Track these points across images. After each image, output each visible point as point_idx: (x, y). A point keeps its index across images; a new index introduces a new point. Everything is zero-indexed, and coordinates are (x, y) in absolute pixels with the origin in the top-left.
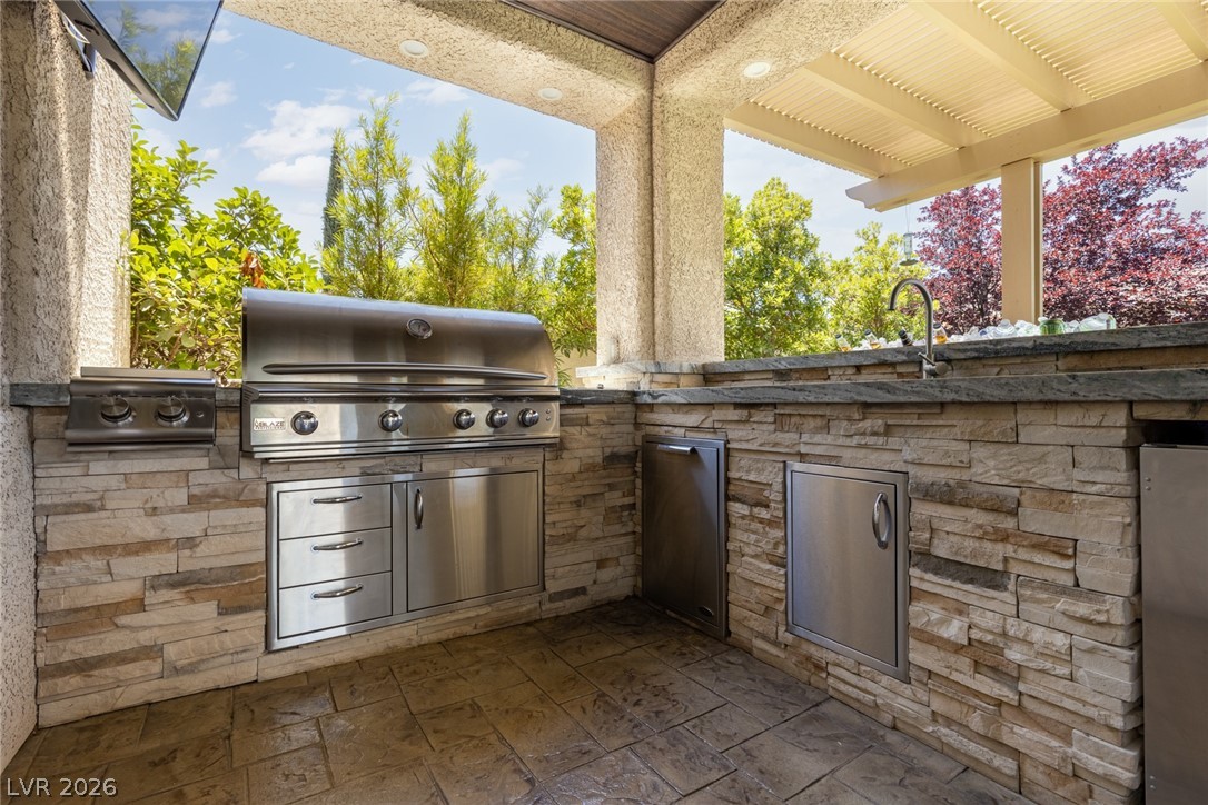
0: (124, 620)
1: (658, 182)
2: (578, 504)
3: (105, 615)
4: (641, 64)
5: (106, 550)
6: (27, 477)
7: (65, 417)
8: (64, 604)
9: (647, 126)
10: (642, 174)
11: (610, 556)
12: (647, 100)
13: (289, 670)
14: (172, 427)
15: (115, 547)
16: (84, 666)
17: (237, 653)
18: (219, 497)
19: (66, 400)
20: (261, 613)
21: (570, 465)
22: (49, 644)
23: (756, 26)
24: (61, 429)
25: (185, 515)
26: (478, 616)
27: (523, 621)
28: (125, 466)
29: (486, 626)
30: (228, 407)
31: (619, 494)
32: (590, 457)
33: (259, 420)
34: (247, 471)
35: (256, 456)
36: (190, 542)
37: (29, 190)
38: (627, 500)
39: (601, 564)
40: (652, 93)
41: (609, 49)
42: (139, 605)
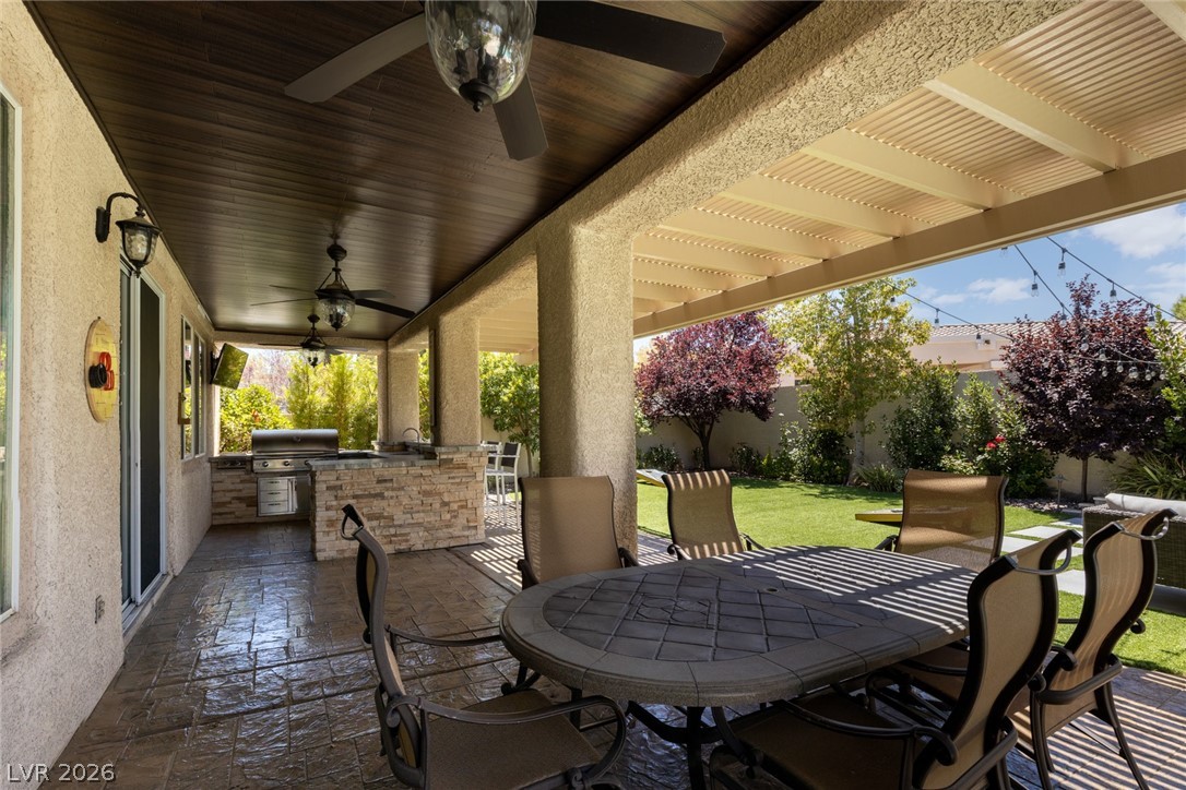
0: (228, 506)
3: (225, 504)
4: (382, 342)
5: (224, 491)
8: (217, 502)
16: (220, 514)
17: (250, 515)
18: (247, 481)
19: (214, 462)
20: (255, 508)
22: (214, 509)
24: (215, 466)
25: (239, 484)
30: (248, 462)
34: (253, 475)
35: (254, 472)
36: (240, 490)
40: (387, 351)
42: (230, 503)
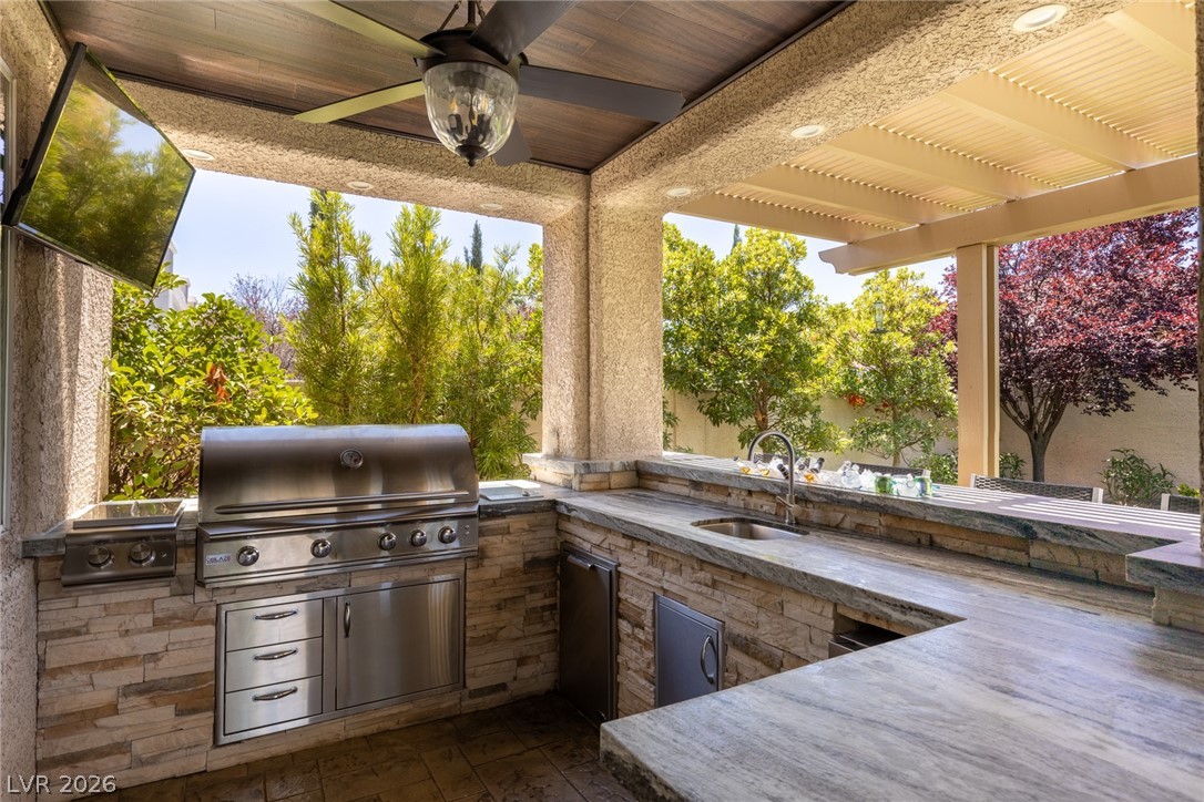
0: (103, 722)
1: (593, 287)
2: (499, 607)
3: (86, 718)
4: (577, 176)
5: (89, 666)
6: (33, 612)
7: (61, 562)
8: (57, 710)
9: (583, 234)
10: (579, 279)
11: (530, 654)
12: (584, 209)
13: (233, 761)
14: (141, 567)
15: (96, 663)
16: (71, 760)
17: (190, 747)
18: (178, 619)
19: (63, 550)
20: (211, 714)
21: (491, 571)
22: (46, 742)
23: (665, 169)
24: (58, 572)
25: (150, 635)
26: (400, 713)
27: (443, 716)
28: (105, 598)
29: (408, 722)
30: (185, 544)
31: (540, 595)
32: (511, 563)
33: (210, 557)
34: (201, 596)
35: (207, 586)
36: (154, 657)
37: (38, 385)
38: (547, 602)
39: (522, 661)
40: (588, 203)
41: (543, 168)
42: (113, 709)
